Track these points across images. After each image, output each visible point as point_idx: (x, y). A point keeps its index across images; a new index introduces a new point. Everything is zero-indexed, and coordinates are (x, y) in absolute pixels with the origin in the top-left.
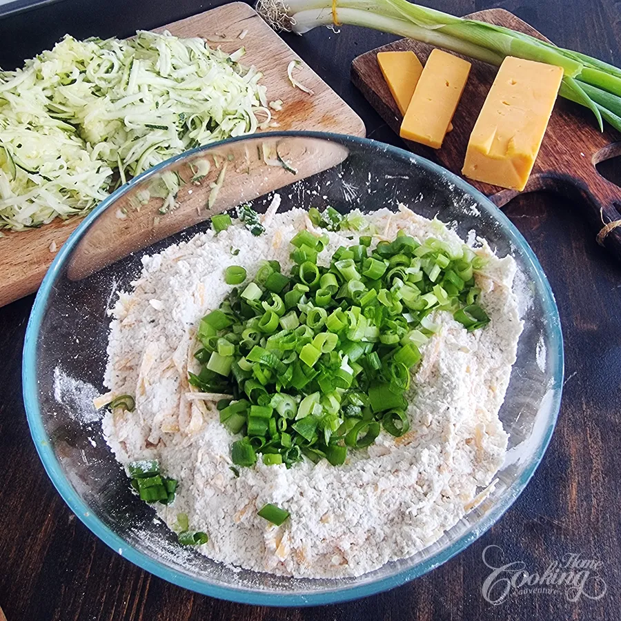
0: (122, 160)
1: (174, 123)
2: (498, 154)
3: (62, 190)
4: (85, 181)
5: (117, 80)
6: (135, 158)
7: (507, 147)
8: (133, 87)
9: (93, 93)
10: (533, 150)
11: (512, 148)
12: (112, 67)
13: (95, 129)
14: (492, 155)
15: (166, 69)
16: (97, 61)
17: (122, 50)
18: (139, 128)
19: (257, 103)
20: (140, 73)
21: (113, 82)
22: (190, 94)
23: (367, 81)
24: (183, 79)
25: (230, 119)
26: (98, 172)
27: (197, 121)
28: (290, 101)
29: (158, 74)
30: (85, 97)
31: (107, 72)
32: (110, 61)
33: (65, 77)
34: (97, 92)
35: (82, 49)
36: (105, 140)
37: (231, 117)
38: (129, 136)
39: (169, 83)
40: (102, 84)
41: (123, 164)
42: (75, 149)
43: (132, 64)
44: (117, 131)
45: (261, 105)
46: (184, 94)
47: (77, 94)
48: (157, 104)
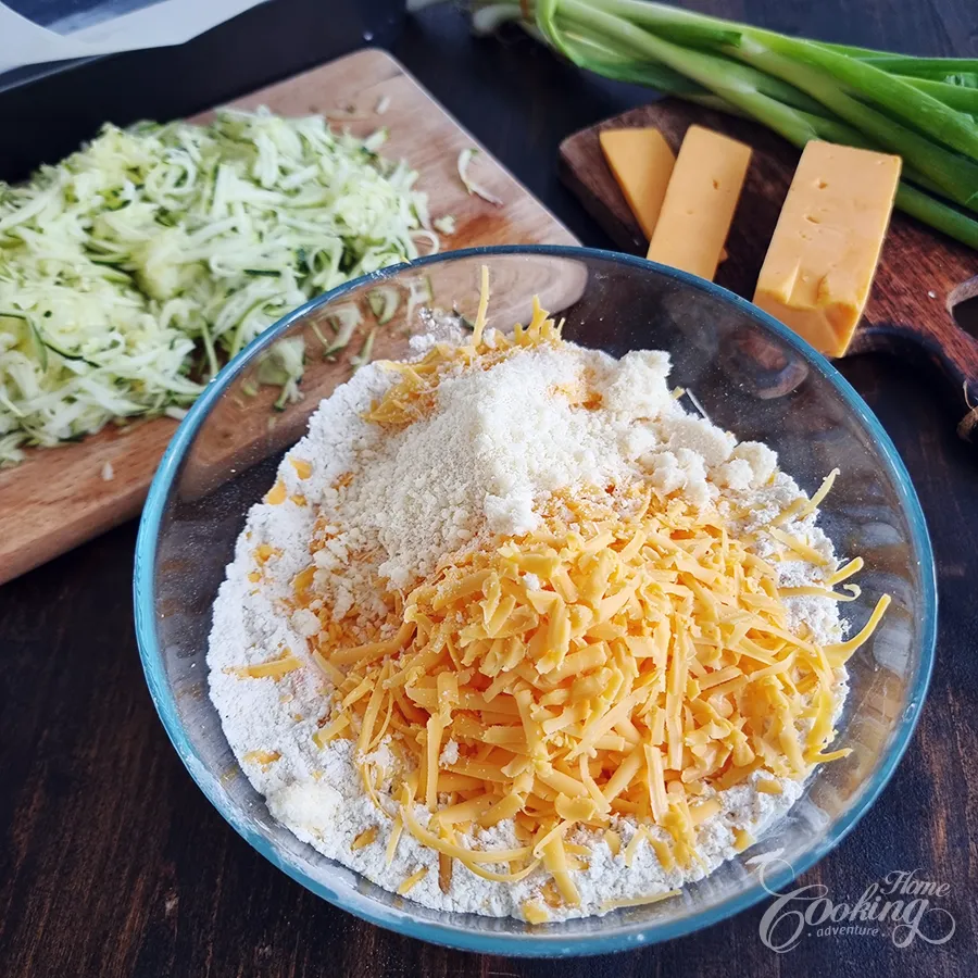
0: (210, 325)
1: (289, 264)
2: (804, 302)
3: (119, 382)
4: (152, 364)
5: (192, 198)
6: (230, 323)
7: (818, 291)
8: (219, 208)
9: (157, 220)
10: (860, 298)
11: (826, 293)
12: (184, 176)
13: (163, 278)
14: (794, 304)
15: (269, 174)
16: (161, 168)
17: (197, 147)
18: (234, 275)
19: (414, 223)
20: (231, 185)
21: (188, 201)
22: (310, 213)
23: (586, 178)
24: (297, 191)
25: (376, 254)
26: (172, 347)
27: (323, 258)
28: (467, 217)
29: (258, 183)
30: (145, 227)
31: (178, 184)
32: (181, 167)
33: (111, 196)
34: (164, 217)
35: (135, 149)
36: (180, 294)
37: (378, 249)
38: (218, 287)
39: (277, 197)
40: (171, 205)
41: (211, 333)
42: (133, 312)
43: (216, 171)
44: (197, 280)
45: (421, 225)
46: (302, 214)
47: (131, 222)
48: (261, 235)
